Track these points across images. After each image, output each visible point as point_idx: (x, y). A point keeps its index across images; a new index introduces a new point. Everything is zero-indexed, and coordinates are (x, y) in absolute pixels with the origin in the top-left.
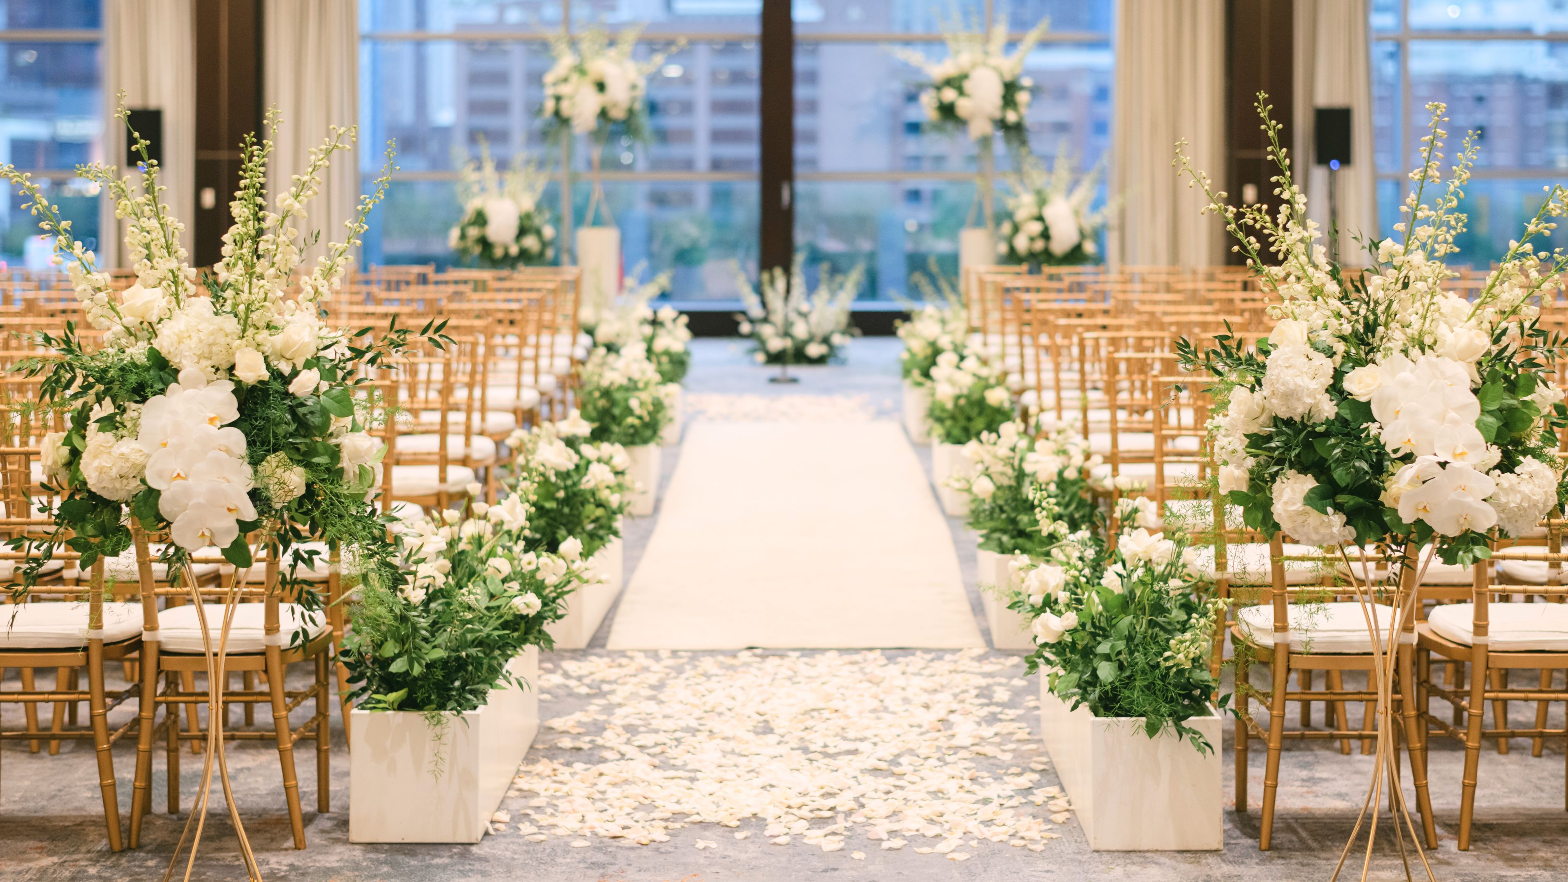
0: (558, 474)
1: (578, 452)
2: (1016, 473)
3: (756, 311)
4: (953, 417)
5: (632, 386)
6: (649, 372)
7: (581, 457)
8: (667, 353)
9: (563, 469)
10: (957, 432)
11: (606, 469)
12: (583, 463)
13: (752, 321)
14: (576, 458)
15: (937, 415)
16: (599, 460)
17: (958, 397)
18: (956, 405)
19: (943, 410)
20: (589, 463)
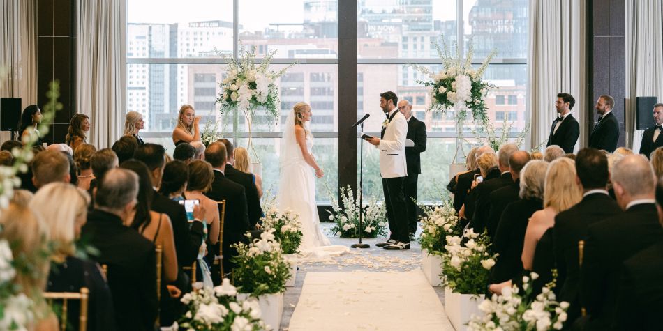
0: (213, 324)
1: (228, 307)
2: (521, 325)
3: (337, 208)
4: (461, 276)
5: (266, 257)
6: (277, 246)
7: (230, 311)
8: (288, 233)
9: (217, 322)
10: (464, 285)
11: (246, 320)
12: (231, 315)
13: (335, 214)
14: (226, 312)
15: (449, 273)
16: (241, 314)
17: (464, 264)
18: (462, 269)
19: (455, 271)
20: (234, 316)
